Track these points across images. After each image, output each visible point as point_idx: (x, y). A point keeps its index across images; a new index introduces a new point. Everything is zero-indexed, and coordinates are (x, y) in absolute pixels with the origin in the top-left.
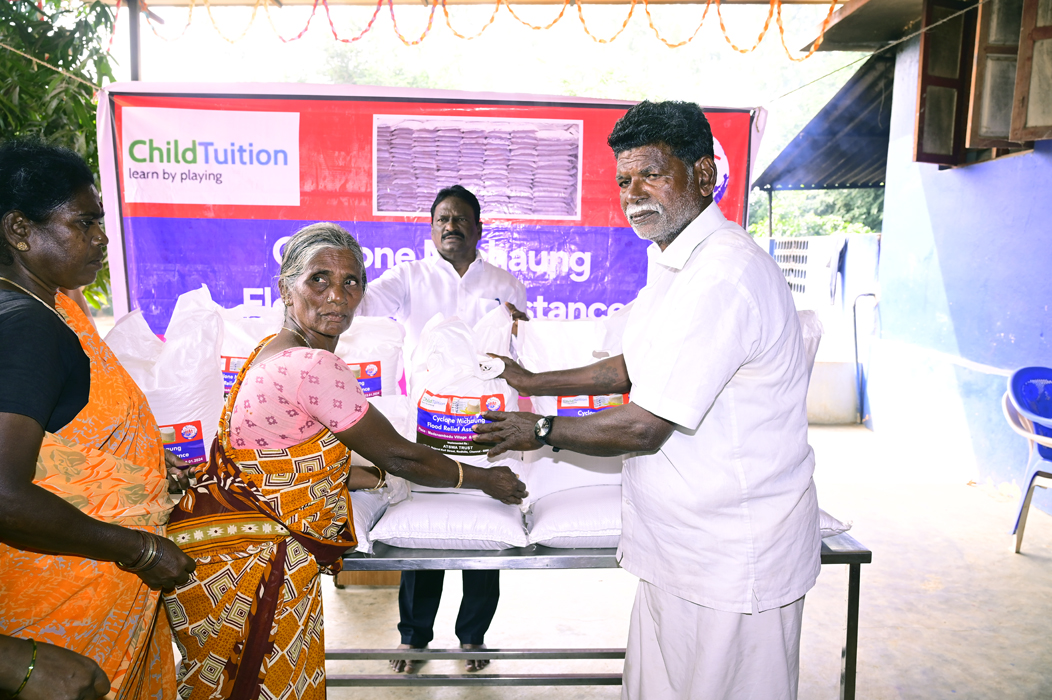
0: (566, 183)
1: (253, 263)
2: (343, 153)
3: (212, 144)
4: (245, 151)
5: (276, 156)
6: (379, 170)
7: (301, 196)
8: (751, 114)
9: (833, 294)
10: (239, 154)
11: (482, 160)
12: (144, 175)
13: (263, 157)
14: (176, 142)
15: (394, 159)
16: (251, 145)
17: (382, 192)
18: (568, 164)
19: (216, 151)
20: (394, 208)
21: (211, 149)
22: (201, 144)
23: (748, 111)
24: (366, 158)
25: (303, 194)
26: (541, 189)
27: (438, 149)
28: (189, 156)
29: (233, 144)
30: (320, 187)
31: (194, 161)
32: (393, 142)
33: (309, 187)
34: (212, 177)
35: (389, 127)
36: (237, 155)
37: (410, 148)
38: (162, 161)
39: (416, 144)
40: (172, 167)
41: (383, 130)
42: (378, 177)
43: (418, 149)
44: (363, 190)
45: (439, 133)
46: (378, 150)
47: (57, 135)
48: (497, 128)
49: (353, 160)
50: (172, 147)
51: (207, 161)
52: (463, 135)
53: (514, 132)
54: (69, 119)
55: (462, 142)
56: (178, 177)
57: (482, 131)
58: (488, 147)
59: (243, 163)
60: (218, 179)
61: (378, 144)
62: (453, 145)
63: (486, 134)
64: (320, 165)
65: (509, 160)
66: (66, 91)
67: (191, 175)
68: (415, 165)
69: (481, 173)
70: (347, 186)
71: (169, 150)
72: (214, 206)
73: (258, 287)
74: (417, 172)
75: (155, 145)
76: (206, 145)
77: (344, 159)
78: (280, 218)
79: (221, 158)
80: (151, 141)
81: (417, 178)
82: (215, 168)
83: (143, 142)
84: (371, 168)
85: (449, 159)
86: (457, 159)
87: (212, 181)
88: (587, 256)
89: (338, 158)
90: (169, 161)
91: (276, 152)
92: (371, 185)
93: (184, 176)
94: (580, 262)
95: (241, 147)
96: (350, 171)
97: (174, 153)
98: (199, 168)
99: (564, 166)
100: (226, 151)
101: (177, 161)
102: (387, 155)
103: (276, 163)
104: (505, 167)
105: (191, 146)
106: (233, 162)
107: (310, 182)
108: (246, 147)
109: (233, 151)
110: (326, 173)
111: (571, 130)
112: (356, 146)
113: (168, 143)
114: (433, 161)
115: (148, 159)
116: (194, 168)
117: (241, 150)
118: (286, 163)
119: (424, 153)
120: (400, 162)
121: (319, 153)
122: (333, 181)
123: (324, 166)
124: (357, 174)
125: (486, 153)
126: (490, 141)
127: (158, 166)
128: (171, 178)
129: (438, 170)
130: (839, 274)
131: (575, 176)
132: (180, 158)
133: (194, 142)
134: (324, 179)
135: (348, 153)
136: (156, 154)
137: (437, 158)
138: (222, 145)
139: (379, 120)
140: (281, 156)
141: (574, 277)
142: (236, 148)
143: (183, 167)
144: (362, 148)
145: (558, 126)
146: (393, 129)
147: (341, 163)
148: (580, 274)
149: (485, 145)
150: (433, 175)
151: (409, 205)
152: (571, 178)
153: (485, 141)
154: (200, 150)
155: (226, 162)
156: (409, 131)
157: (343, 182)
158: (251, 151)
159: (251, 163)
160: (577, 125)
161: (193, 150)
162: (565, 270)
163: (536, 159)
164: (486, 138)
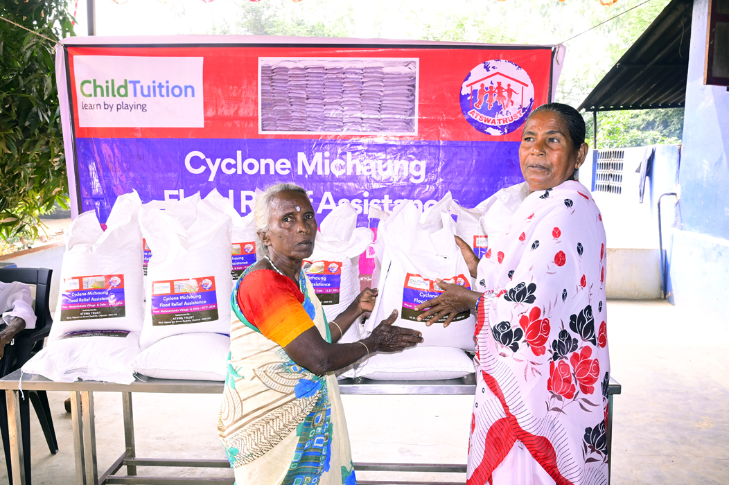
0: (406, 107)
1: (171, 172)
2: (236, 87)
3: (139, 82)
4: (163, 87)
5: (187, 90)
6: (263, 100)
7: (205, 120)
8: (553, 49)
9: (642, 194)
10: (159, 89)
11: (341, 91)
12: (92, 107)
13: (177, 91)
14: (113, 81)
15: (274, 91)
16: (167, 82)
17: (265, 116)
18: (409, 92)
19: (142, 87)
20: (274, 128)
21: (138, 86)
22: (130, 82)
23: (550, 48)
24: (253, 90)
25: (206, 119)
26: (387, 112)
27: (307, 82)
28: (122, 91)
29: (154, 82)
30: (219, 113)
31: (126, 95)
32: (273, 78)
33: (211, 113)
34: (139, 106)
35: (270, 67)
36: (157, 90)
37: (286, 81)
38: (103, 95)
39: (291, 79)
40: (110, 100)
41: (266, 69)
42: (262, 105)
43: (292, 83)
44: (251, 115)
45: (308, 70)
46: (262, 84)
47: (31, 77)
48: (353, 65)
49: (244, 92)
50: (110, 84)
51: (135, 95)
52: (326, 72)
53: (366, 68)
54: (40, 65)
55: (326, 77)
56: (115, 108)
57: (341, 68)
58: (346, 80)
59: (162, 96)
60: (143, 108)
61: (262, 80)
62: (319, 79)
63: (344, 71)
64: (219, 96)
65: (362, 90)
66: (37, 44)
67: (124, 106)
68: (290, 95)
69: (340, 100)
70: (239, 112)
71: (107, 87)
72: (141, 128)
73: (175, 189)
74: (292, 100)
75: (97, 84)
76: (135, 83)
77: (237, 91)
78: (189, 137)
79: (146, 92)
80: (95, 81)
81: (292, 105)
82: (141, 100)
83: (89, 82)
84: (257, 98)
85: (316, 90)
86: (322, 90)
87: (140, 110)
88: (423, 164)
89: (232, 91)
90: (108, 96)
91: (186, 87)
92: (257, 111)
93: (119, 107)
94: (418, 168)
95: (160, 84)
96: (241, 101)
97: (111, 89)
98: (130, 100)
99: (405, 93)
100: (149, 87)
101: (114, 96)
102: (269, 88)
103: (186, 96)
104: (359, 96)
105: (123, 84)
106: (155, 95)
107: (211, 109)
108: (164, 84)
109: (154, 87)
110: (223, 102)
111: (410, 66)
112: (245, 82)
113: (107, 82)
114: (303, 92)
115: (93, 95)
116: (126, 100)
117: (160, 86)
118: (193, 96)
119: (297, 86)
120: (279, 93)
121: (218, 88)
122: (229, 108)
123: (222, 97)
124: (246, 103)
125: (344, 85)
126: (348, 76)
127: (100, 100)
128: (110, 108)
129: (308, 99)
130: (647, 177)
131: (413, 101)
132: (116, 93)
133: (126, 81)
134: (222, 107)
135: (239, 87)
136: (99, 90)
137: (307, 89)
138: (146, 82)
139: (263, 61)
140: (189, 90)
141: (412, 180)
142: (157, 84)
143: (118, 100)
144: (250, 83)
145: (399, 63)
146: (273, 68)
147: (234, 95)
148: (418, 178)
149: (344, 79)
150: (304, 102)
151: (286, 126)
152: (410, 103)
153: (344, 76)
154: (130, 87)
155: (149, 95)
156: (286, 69)
157: (236, 109)
158: (168, 87)
159: (168, 96)
160: (415, 62)
161: (125, 87)
162: (406, 174)
163: (383, 89)
164: (344, 73)
